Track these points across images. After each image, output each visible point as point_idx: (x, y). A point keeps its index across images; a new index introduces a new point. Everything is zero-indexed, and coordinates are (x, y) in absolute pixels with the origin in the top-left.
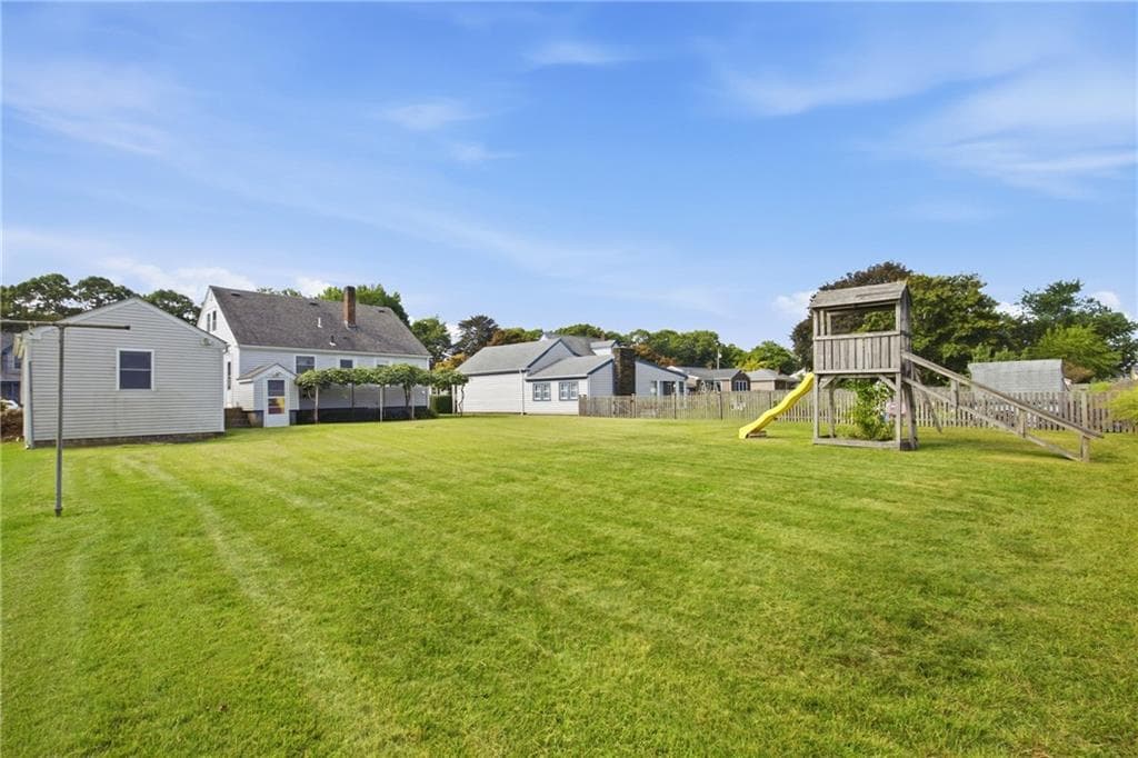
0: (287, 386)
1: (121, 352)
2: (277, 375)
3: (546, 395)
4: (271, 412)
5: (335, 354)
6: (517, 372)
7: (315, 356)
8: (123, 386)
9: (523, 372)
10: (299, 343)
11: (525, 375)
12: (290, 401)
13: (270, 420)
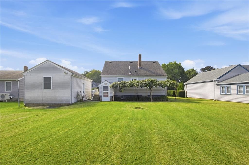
0: (109, 87)
1: (44, 77)
2: (106, 84)
3: (228, 92)
4: (104, 96)
5: (130, 77)
6: (212, 81)
7: (124, 78)
8: (45, 88)
9: (215, 81)
10: (120, 74)
11: (216, 82)
12: (111, 93)
13: (104, 99)
